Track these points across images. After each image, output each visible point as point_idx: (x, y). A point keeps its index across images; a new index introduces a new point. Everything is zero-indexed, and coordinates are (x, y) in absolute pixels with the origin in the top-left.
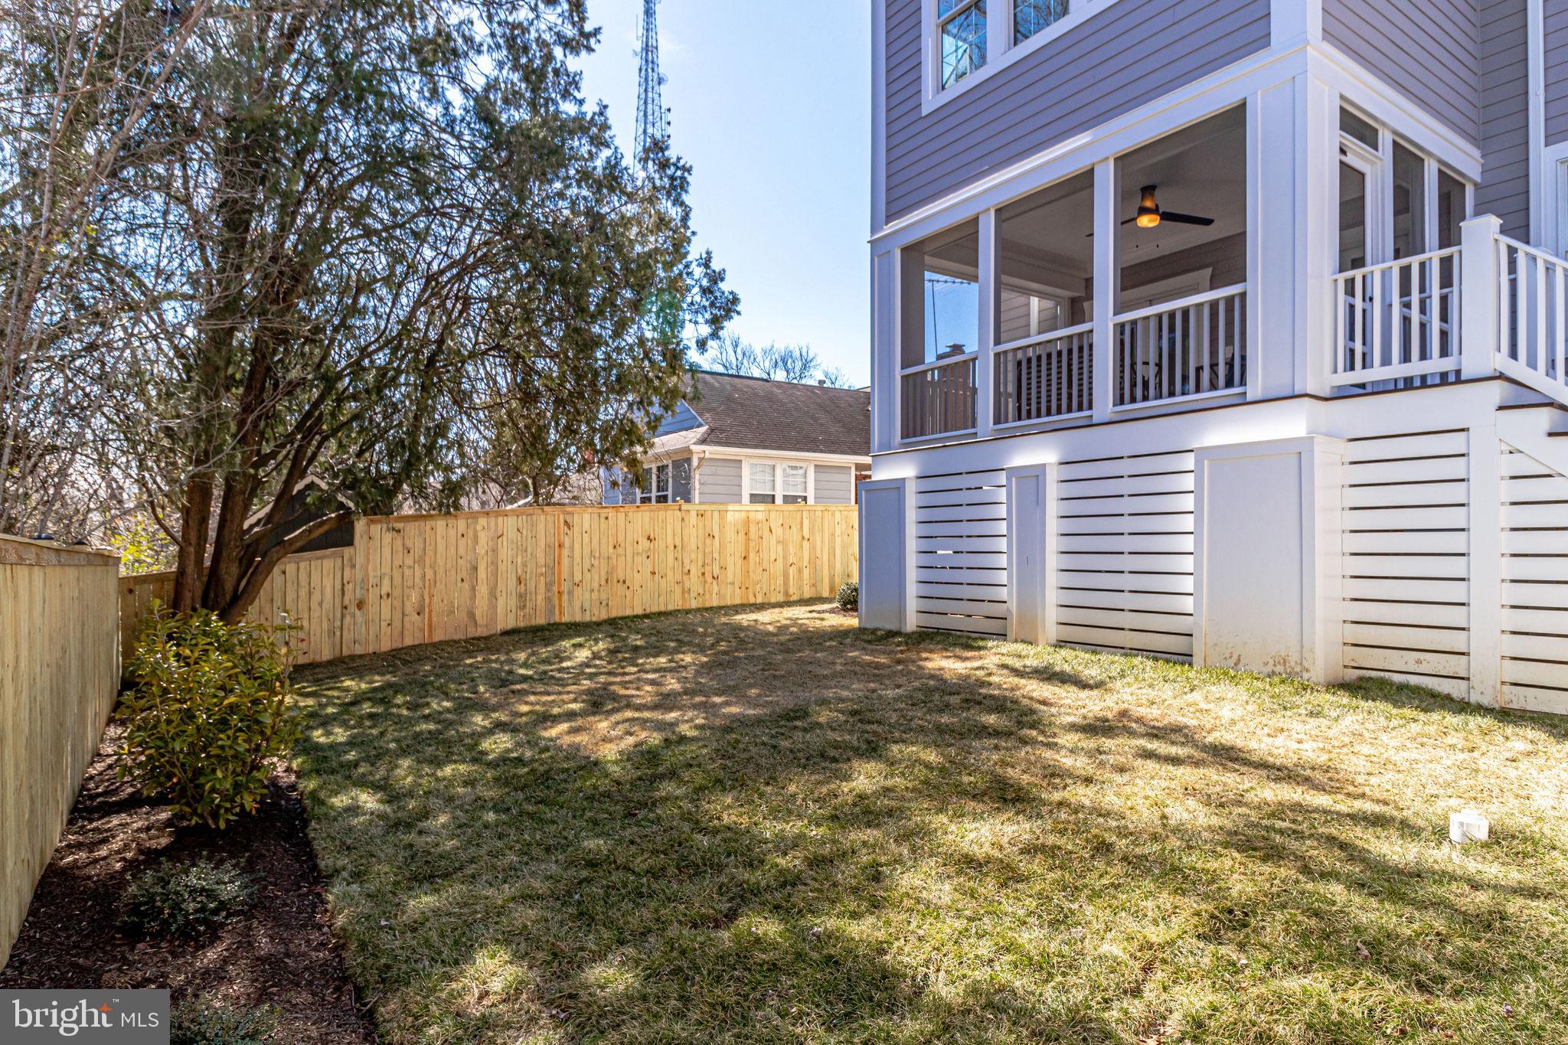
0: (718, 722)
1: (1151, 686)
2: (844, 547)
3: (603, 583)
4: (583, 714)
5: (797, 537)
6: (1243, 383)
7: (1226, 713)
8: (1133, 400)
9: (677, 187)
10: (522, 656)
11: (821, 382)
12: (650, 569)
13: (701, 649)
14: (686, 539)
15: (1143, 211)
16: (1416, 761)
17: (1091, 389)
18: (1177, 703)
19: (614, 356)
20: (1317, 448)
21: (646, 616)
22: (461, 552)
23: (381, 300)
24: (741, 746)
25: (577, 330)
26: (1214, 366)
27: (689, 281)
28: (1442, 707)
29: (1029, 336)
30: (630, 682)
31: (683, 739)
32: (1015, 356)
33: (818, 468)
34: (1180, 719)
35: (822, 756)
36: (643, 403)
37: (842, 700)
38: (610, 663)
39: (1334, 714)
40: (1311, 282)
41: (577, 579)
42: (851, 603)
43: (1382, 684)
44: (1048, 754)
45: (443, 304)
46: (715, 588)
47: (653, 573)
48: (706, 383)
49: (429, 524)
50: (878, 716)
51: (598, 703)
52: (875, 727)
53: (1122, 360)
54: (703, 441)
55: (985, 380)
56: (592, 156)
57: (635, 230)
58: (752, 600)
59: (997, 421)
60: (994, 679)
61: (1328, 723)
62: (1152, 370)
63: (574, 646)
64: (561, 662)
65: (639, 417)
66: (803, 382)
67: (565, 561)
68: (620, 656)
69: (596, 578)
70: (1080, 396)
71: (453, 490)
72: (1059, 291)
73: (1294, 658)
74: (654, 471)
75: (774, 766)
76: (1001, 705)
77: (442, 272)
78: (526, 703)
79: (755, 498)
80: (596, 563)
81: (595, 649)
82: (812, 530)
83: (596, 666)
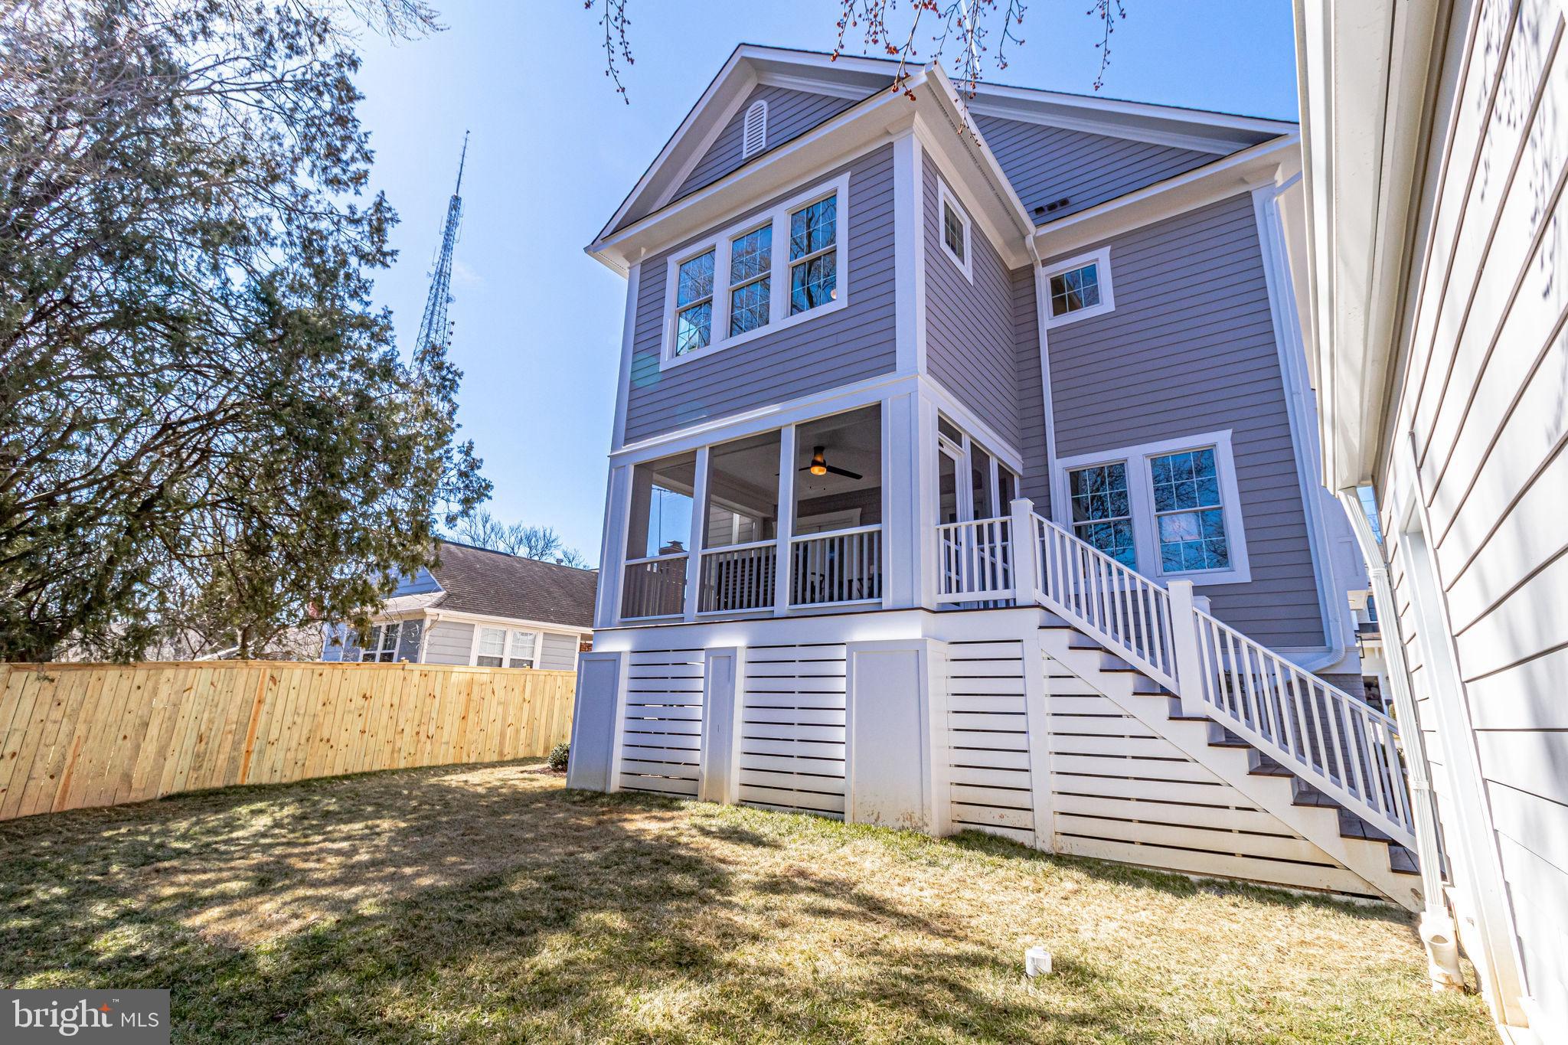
0: (404, 895)
1: (812, 842)
2: (562, 710)
3: (303, 741)
4: (244, 895)
5: (518, 699)
6: (880, 596)
7: (868, 864)
8: (804, 601)
9: (447, 384)
10: (183, 825)
11: (559, 561)
12: (360, 727)
13: (402, 814)
14: (404, 698)
15: (815, 463)
16: (1002, 903)
17: (773, 589)
18: (831, 857)
19: (361, 521)
20: (929, 647)
21: (346, 777)
22: (132, 705)
23: (100, 438)
24: (423, 923)
25: (323, 493)
26: (861, 580)
27: (448, 465)
28: (1019, 854)
29: (730, 543)
30: (312, 853)
31: (361, 920)
32: (718, 558)
33: (547, 635)
34: (833, 872)
35: (509, 929)
36: (383, 566)
37: (539, 866)
38: (293, 831)
39: (946, 863)
40: (922, 529)
41: (272, 738)
42: (562, 763)
43: (979, 834)
44: (723, 913)
45: (178, 452)
46: (428, 747)
47: (363, 732)
48: (449, 552)
49: (96, 674)
50: (571, 881)
51: (265, 882)
52: (567, 894)
53: (797, 570)
54: (439, 605)
55: (693, 574)
56: (370, 348)
57: (402, 415)
58: (465, 760)
59: (700, 610)
60: (684, 839)
61: (942, 871)
62: (817, 579)
63: (253, 812)
64: (231, 832)
65: (375, 579)
66: (543, 559)
67: (263, 719)
68: (306, 823)
69: (296, 736)
70: (765, 594)
71: (140, 637)
72: (755, 512)
73: (917, 816)
74: (384, 629)
75: (455, 946)
76: (689, 866)
77: (182, 423)
78: (172, 884)
79: (482, 661)
80: (299, 720)
81: (278, 815)
82: (533, 693)
83: (272, 836)
